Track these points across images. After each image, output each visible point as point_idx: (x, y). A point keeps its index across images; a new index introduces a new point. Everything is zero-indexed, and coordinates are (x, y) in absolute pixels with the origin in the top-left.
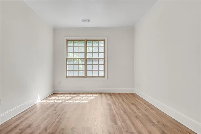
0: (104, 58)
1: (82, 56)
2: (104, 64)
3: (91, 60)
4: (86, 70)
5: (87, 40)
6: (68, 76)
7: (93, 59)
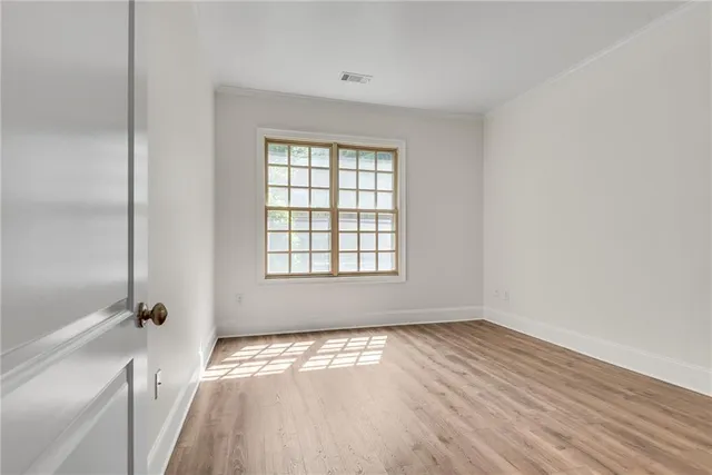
0: (395, 211)
1: (321, 199)
2: (396, 232)
3: (351, 216)
4: (335, 252)
5: (340, 146)
6: (269, 272)
7: (358, 214)
